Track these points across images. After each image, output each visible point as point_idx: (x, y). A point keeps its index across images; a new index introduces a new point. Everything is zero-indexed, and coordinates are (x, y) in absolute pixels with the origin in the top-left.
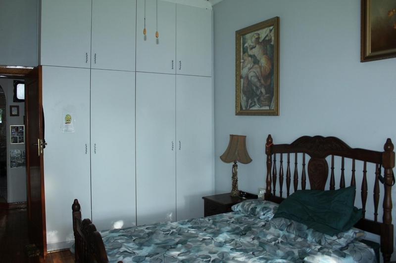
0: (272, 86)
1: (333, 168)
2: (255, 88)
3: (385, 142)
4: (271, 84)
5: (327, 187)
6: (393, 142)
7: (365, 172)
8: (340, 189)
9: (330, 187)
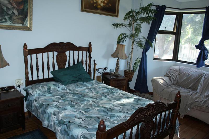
0: (25, 10)
1: (69, 56)
2: (5, 8)
4: (23, 9)
5: (67, 66)
7: (82, 55)
8: (73, 65)
9: (69, 65)
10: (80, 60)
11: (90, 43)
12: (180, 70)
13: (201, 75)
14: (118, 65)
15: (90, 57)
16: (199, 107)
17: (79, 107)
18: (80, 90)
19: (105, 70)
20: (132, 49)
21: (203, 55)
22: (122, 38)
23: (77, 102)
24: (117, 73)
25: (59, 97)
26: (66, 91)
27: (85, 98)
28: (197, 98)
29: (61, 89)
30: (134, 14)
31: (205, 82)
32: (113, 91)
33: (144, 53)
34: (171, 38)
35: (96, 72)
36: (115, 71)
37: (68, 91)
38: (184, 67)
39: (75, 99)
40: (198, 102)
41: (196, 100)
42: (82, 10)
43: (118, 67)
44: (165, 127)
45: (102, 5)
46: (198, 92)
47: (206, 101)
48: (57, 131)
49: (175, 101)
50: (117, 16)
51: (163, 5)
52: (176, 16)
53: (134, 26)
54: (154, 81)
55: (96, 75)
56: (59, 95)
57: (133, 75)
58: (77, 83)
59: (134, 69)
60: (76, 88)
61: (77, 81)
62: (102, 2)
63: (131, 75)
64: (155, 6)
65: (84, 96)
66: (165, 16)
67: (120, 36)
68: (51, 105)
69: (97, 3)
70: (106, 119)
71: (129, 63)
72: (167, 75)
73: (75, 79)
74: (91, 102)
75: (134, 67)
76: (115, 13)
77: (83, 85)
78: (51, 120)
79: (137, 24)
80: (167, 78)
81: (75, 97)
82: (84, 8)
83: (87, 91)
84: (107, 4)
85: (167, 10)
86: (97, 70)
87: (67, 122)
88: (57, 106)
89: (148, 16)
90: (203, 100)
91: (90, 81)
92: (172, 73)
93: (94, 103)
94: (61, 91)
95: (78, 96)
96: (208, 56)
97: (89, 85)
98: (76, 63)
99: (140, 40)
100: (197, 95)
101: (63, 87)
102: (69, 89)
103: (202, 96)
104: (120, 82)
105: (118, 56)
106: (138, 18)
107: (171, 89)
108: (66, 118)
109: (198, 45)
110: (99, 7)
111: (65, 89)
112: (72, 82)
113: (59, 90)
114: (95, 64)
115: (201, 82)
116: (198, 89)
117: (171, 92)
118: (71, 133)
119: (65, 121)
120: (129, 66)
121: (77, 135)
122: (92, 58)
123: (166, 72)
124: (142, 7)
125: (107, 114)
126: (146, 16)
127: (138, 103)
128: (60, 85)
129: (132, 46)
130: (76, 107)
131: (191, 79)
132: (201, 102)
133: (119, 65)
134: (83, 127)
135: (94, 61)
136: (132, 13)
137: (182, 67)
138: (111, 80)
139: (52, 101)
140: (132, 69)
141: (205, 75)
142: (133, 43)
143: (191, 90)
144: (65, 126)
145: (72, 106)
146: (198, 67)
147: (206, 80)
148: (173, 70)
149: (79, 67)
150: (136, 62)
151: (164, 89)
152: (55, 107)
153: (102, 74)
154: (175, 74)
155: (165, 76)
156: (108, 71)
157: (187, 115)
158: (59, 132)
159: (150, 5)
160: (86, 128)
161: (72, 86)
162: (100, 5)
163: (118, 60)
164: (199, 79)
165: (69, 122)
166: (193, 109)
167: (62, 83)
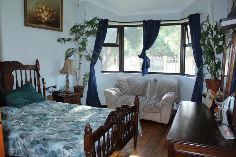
1: (16, 77)
3: (36, 61)
5: (15, 88)
6: (39, 61)
7: (30, 74)
8: (21, 86)
9: (16, 86)
10: (29, 80)
11: (37, 60)
12: (127, 80)
13: (146, 82)
14: (67, 82)
15: (39, 76)
16: (151, 109)
17: (46, 126)
18: (37, 111)
19: (54, 89)
20: (80, 63)
21: (146, 63)
22: (70, 53)
23: (40, 121)
24: (68, 90)
25: (17, 121)
26: (22, 114)
27: (47, 117)
28: (147, 102)
29: (15, 113)
30: (79, 27)
31: (151, 87)
32: (71, 106)
33: (92, 67)
34: (109, 51)
35: (46, 92)
36: (65, 89)
37: (24, 113)
38: (131, 77)
39: (37, 119)
40: (149, 105)
41: (148, 104)
42: (26, 25)
43: (68, 84)
44: (130, 129)
45: (46, 19)
46: (147, 97)
47: (155, 103)
48: (31, 154)
49: (135, 104)
50: (61, 31)
51: (106, 19)
52: (117, 29)
53: (81, 40)
54: (106, 93)
55: (46, 95)
56: (16, 119)
57: (83, 90)
58: (31, 105)
59: (84, 84)
60: (31, 110)
61: (30, 103)
62: (46, 16)
63: (82, 91)
64: (98, 19)
65: (45, 115)
66: (108, 29)
67: (67, 50)
68: (12, 130)
69: (41, 17)
70: (79, 130)
71: (78, 79)
72: (117, 86)
73: (28, 101)
74: (56, 119)
75: (84, 81)
76: (59, 27)
77: (37, 105)
78: (19, 145)
79: (83, 38)
80: (117, 88)
81: (36, 118)
82: (28, 23)
83: (45, 110)
84: (51, 18)
85: (110, 23)
86: (47, 89)
87: (42, 140)
88: (21, 129)
89: (93, 29)
90: (153, 103)
91: (43, 101)
92: (121, 84)
93: (59, 119)
94: (16, 115)
95: (38, 116)
96: (150, 64)
97: (44, 105)
98: (24, 83)
99: (88, 54)
100: (147, 99)
101: (17, 111)
102: (24, 111)
103: (151, 100)
104: (74, 98)
105: (68, 72)
106: (84, 32)
107: (123, 98)
108: (39, 137)
109: (141, 55)
110: (43, 21)
111: (19, 113)
112: (26, 104)
113: (13, 114)
114: (44, 83)
115: (148, 87)
116: (147, 95)
117: (124, 101)
118: (50, 149)
119: (39, 140)
120: (79, 82)
121: (57, 149)
122: (40, 77)
123: (115, 84)
124: (87, 21)
125: (78, 126)
126: (91, 30)
127: (101, 113)
128: (13, 109)
129: (80, 60)
130: (42, 126)
131: (139, 87)
132: (152, 105)
133: (69, 81)
134: (62, 140)
135: (43, 79)
136: (78, 27)
137: (129, 77)
138: (64, 97)
139: (11, 126)
140: (81, 84)
141: (150, 81)
142: (80, 57)
143: (141, 96)
144: (40, 145)
145: (38, 126)
146: (143, 75)
147: (152, 85)
148: (122, 80)
149: (29, 88)
150: (85, 76)
151: (117, 99)
152: (19, 130)
153: (52, 93)
154: (124, 84)
155: (115, 87)
156: (58, 89)
157: (142, 119)
158: (33, 153)
159: (95, 19)
160: (65, 140)
161: (27, 108)
162: (44, 20)
163: (67, 76)
164: (146, 86)
165: (44, 139)
166: (146, 112)
167: (14, 107)
